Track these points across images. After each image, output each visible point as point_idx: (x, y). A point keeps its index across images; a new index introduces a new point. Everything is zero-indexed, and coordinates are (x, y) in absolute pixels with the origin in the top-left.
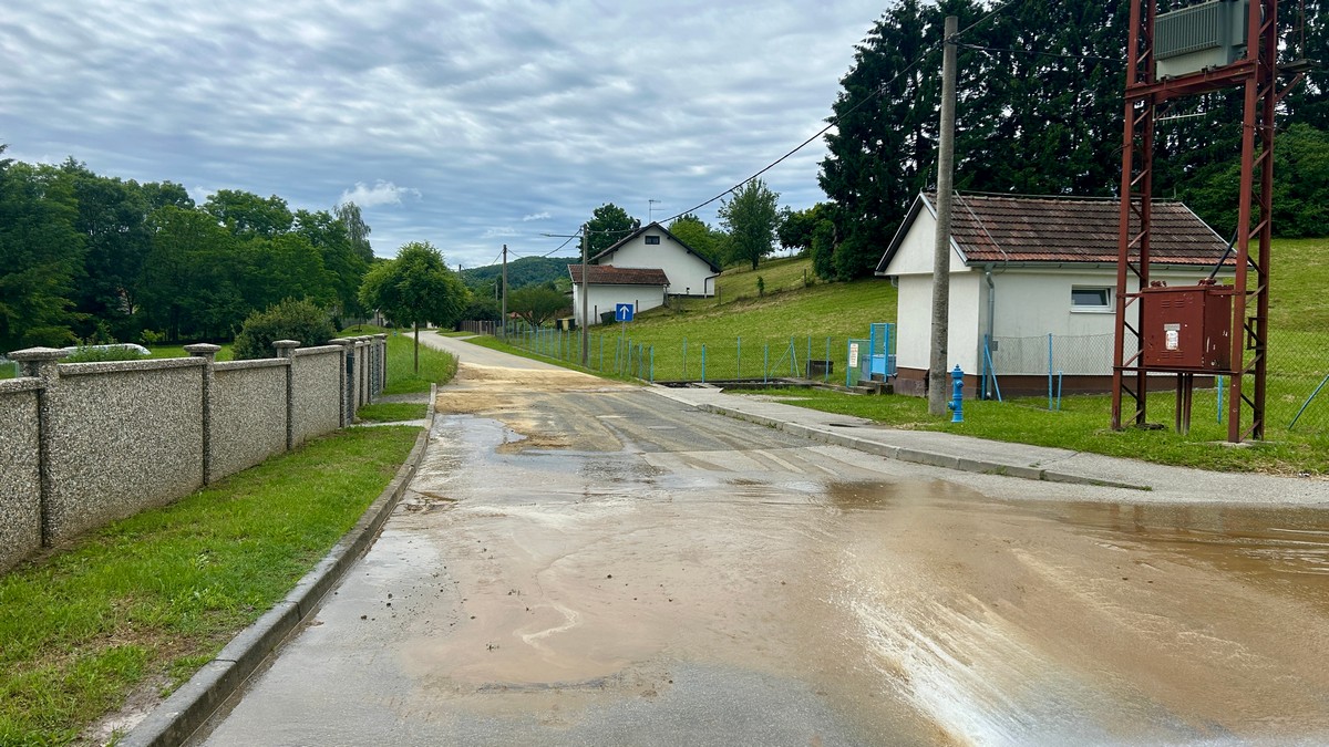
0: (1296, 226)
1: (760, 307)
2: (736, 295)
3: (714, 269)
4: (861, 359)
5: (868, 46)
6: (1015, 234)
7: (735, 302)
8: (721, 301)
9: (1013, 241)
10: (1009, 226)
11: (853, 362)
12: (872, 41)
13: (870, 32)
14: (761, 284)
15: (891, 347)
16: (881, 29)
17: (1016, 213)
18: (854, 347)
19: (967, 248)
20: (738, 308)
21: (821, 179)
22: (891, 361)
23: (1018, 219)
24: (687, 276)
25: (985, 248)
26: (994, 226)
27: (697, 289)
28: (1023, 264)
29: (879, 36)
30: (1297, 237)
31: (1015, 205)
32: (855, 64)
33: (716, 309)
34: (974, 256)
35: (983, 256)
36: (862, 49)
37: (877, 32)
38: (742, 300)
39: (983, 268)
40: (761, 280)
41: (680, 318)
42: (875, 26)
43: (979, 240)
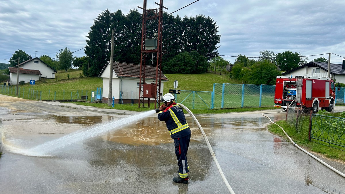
0: (184, 72)
1: (68, 82)
2: (61, 79)
3: (55, 71)
4: (95, 96)
7: (61, 80)
8: (57, 80)
11: (93, 96)
12: (98, 19)
14: (68, 76)
15: (102, 93)
17: (127, 67)
18: (93, 93)
19: (117, 73)
20: (62, 82)
21: (85, 51)
22: (101, 96)
24: (46, 72)
26: (123, 69)
27: (49, 76)
28: (128, 77)
30: (185, 74)
31: (127, 65)
32: (94, 24)
33: (55, 82)
35: (120, 75)
36: (96, 21)
37: (99, 17)
38: (63, 80)
39: (120, 77)
40: (68, 75)
41: (45, 84)
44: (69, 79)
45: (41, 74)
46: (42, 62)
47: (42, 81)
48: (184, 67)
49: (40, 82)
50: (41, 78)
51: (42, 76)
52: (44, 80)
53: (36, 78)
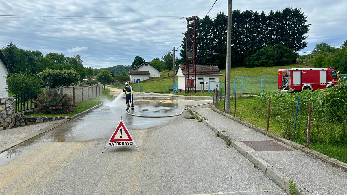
1: (168, 79)
3: (160, 72)
7: (163, 78)
8: (161, 78)
14: (169, 75)
19: (184, 72)
20: (164, 80)
24: (154, 73)
31: (192, 66)
33: (160, 80)
38: (165, 78)
39: (185, 75)
41: (152, 82)
44: (169, 77)
45: (150, 75)
46: (150, 65)
47: (151, 79)
48: (267, 60)
49: (149, 80)
50: (150, 77)
51: (151, 76)
52: (152, 79)
53: (146, 78)
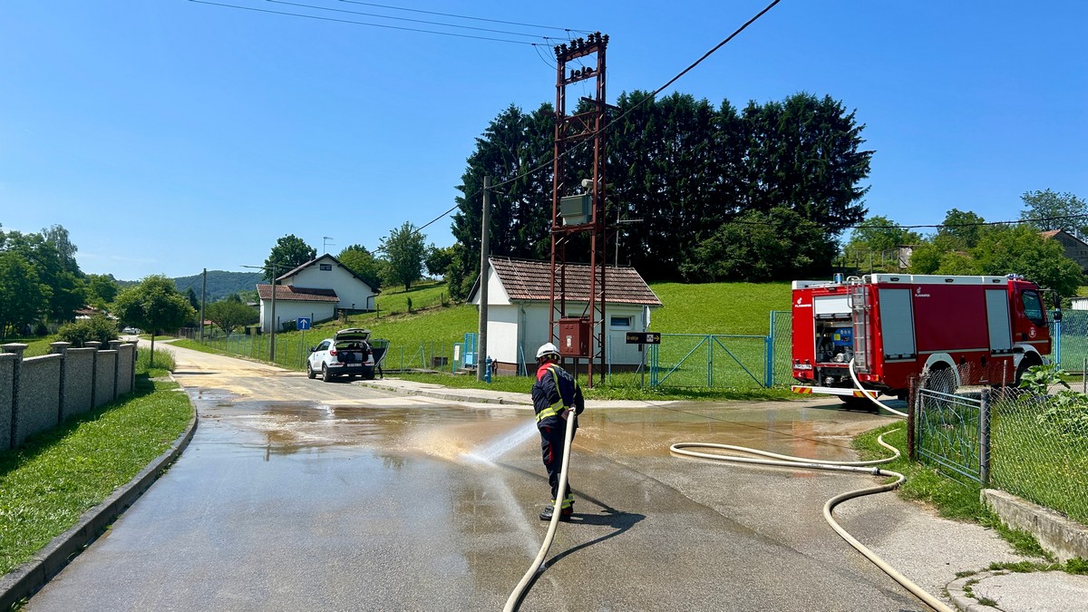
1: (409, 319)
2: (391, 310)
3: (374, 290)
4: (461, 356)
5: (486, 139)
6: (539, 284)
7: (390, 315)
8: (379, 315)
9: (537, 288)
10: (536, 279)
11: (456, 358)
12: (489, 135)
13: (487, 130)
14: (410, 303)
15: (476, 348)
16: (494, 127)
17: (541, 271)
18: (457, 348)
19: (511, 291)
20: (392, 321)
21: (454, 228)
22: (476, 356)
23: (542, 275)
24: (352, 295)
25: (520, 292)
26: (528, 279)
27: (361, 304)
28: (541, 301)
29: (493, 132)
30: (753, 281)
31: (542, 267)
32: (477, 151)
33: (375, 320)
34: (514, 296)
35: (519, 296)
36: (482, 141)
37: (492, 130)
38: (395, 314)
39: (519, 303)
40: (409, 299)
42: (490, 126)
43: (518, 287)
44: (410, 311)
45: (338, 300)
46: (341, 265)
47: (340, 318)
49: (335, 322)
50: (337, 311)
51: (341, 306)
52: (346, 317)
53: (324, 313)
